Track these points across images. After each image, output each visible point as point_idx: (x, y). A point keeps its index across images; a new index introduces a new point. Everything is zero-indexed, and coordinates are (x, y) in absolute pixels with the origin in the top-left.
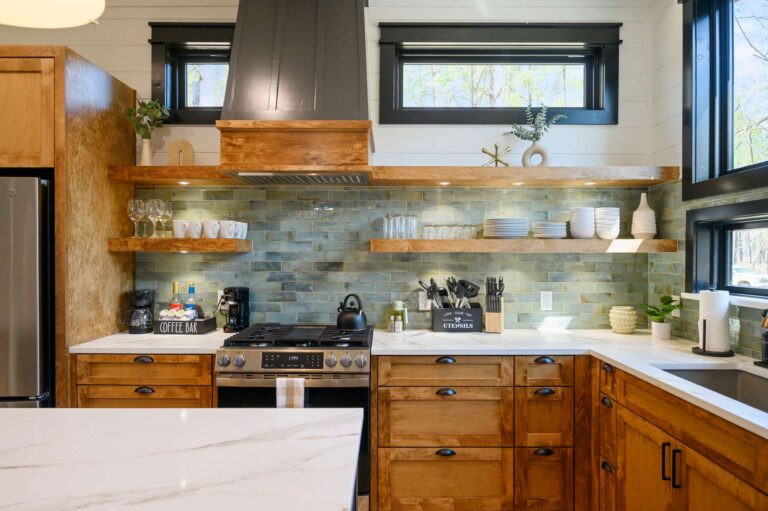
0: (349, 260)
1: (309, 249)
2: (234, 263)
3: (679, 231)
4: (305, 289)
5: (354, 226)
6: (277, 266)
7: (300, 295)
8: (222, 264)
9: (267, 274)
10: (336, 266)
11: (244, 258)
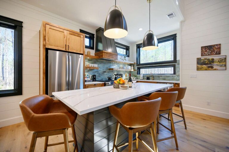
0: (106, 71)
1: (102, 69)
2: (92, 71)
3: (136, 69)
4: (101, 75)
5: (107, 67)
6: (98, 72)
7: (101, 76)
8: (91, 71)
9: (97, 73)
10: (105, 72)
11: (94, 70)
